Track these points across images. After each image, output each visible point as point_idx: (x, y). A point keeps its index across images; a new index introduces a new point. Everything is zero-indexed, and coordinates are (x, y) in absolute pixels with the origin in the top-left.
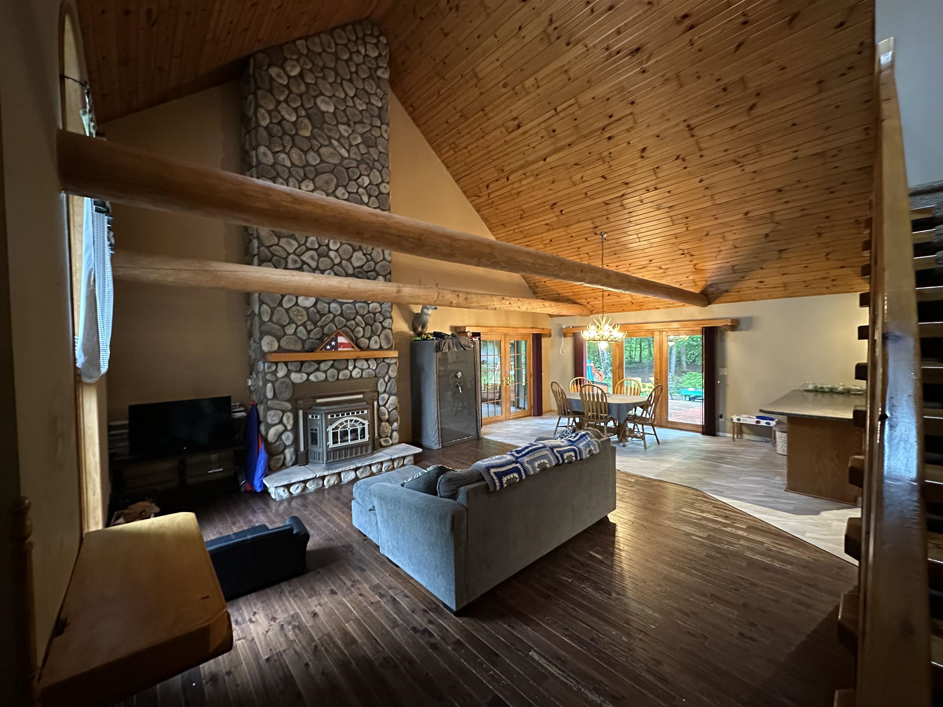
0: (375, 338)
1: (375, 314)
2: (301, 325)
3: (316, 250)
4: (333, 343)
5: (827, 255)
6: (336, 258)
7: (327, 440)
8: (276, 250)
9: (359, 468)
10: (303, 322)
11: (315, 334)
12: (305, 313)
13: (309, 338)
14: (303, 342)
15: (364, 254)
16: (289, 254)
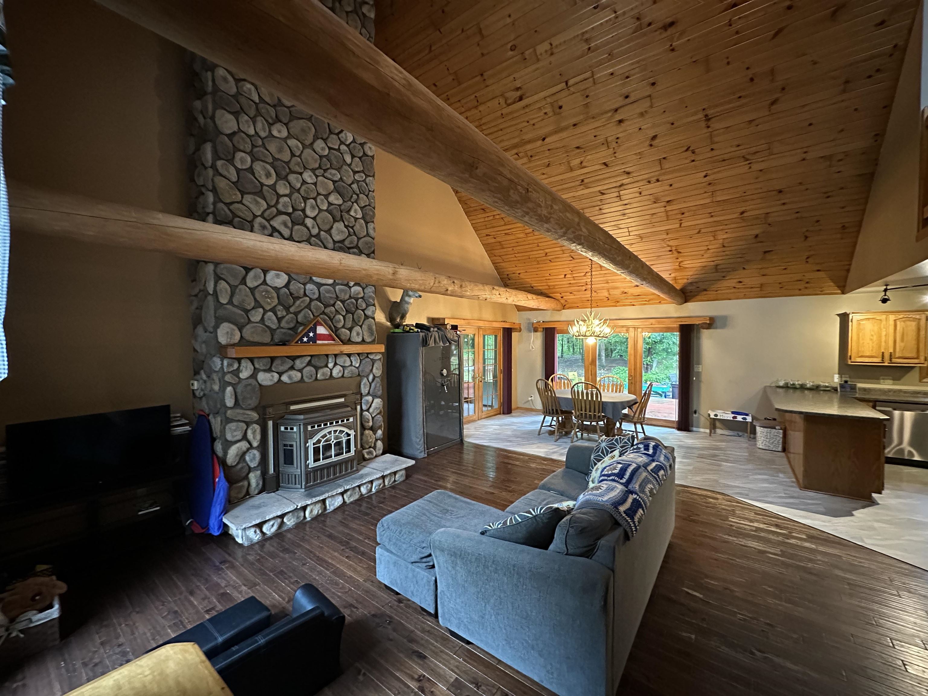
0: (357, 328)
1: (357, 300)
2: (270, 310)
3: (289, 214)
4: (311, 334)
5: (808, 258)
6: (313, 228)
7: (307, 459)
8: (238, 209)
9: (346, 491)
10: (273, 305)
11: (288, 323)
12: (275, 295)
13: (279, 327)
14: (273, 331)
15: (346, 226)
16: (255, 216)
